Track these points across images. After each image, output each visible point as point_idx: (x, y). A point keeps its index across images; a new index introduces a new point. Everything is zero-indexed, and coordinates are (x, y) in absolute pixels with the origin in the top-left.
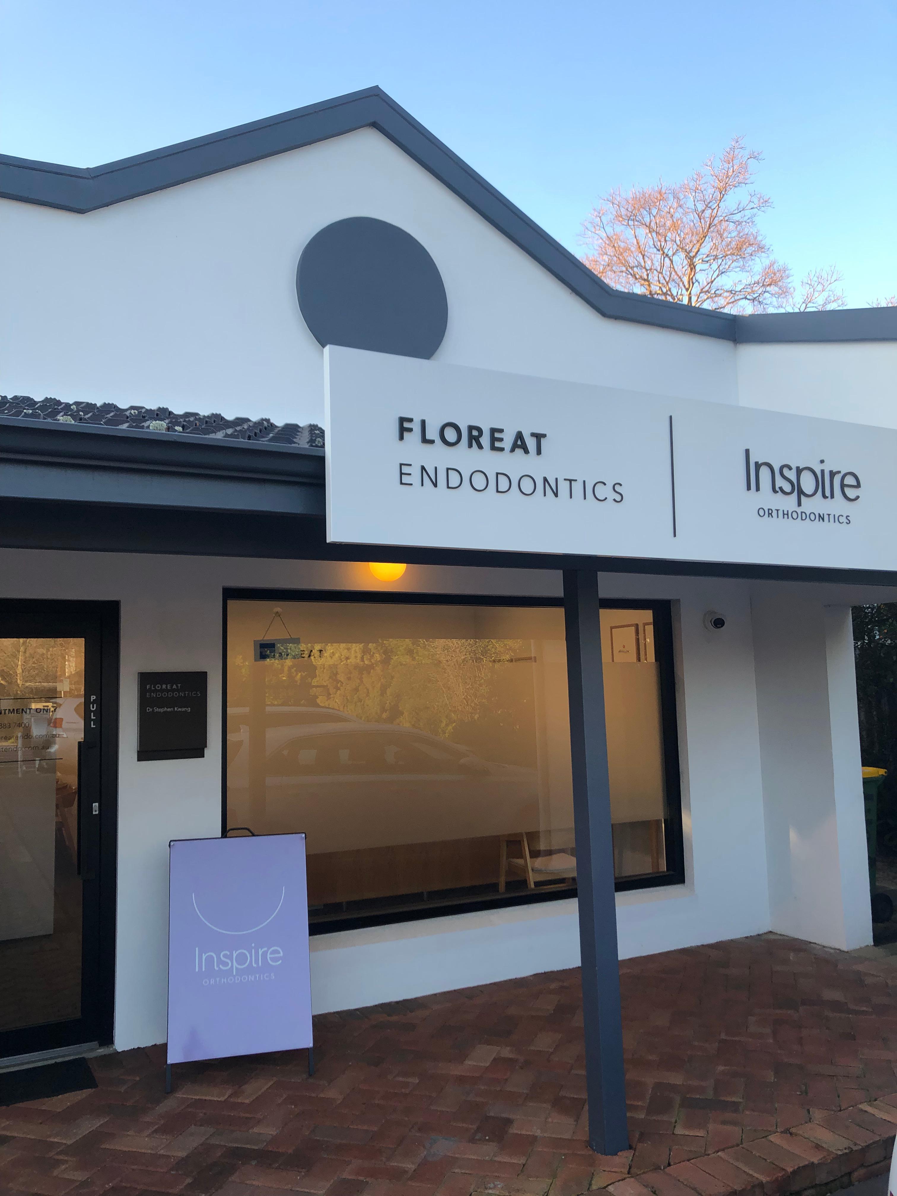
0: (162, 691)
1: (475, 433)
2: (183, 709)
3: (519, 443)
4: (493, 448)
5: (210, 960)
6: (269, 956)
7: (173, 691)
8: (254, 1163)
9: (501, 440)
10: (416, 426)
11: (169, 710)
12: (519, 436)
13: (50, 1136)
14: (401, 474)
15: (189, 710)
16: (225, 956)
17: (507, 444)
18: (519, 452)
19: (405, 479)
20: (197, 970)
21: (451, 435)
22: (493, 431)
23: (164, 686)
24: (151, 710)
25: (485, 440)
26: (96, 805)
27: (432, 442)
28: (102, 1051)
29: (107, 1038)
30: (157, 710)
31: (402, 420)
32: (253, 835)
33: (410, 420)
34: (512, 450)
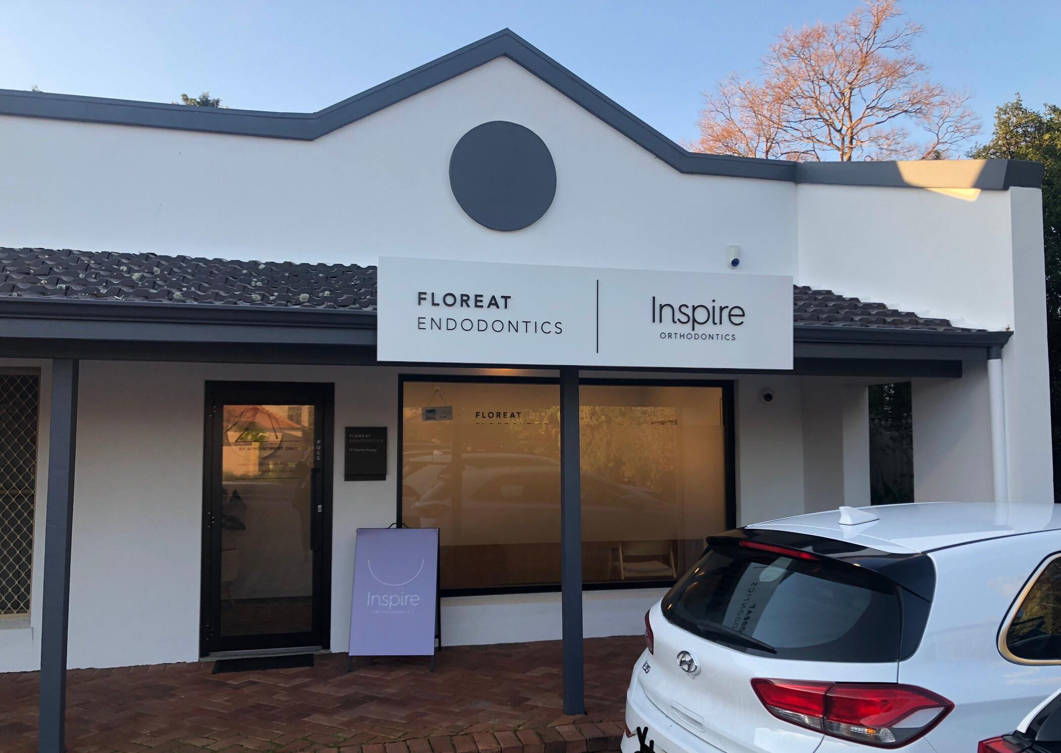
0: (359, 438)
1: (465, 298)
2: (372, 450)
3: (493, 302)
4: (476, 306)
5: (376, 599)
6: (411, 600)
7: (366, 439)
8: (376, 701)
9: (481, 301)
10: (429, 297)
11: (363, 450)
12: (493, 298)
13: (279, 683)
14: (419, 323)
15: (375, 450)
16: (385, 598)
17: (486, 303)
18: (493, 307)
19: (422, 326)
20: (368, 604)
21: (450, 300)
22: (476, 296)
23: (360, 436)
24: (352, 450)
25: (471, 302)
26: (320, 506)
27: (438, 305)
28: (323, 652)
29: (327, 646)
30: (356, 450)
31: (420, 293)
32: (408, 528)
33: (425, 293)
34: (489, 307)
